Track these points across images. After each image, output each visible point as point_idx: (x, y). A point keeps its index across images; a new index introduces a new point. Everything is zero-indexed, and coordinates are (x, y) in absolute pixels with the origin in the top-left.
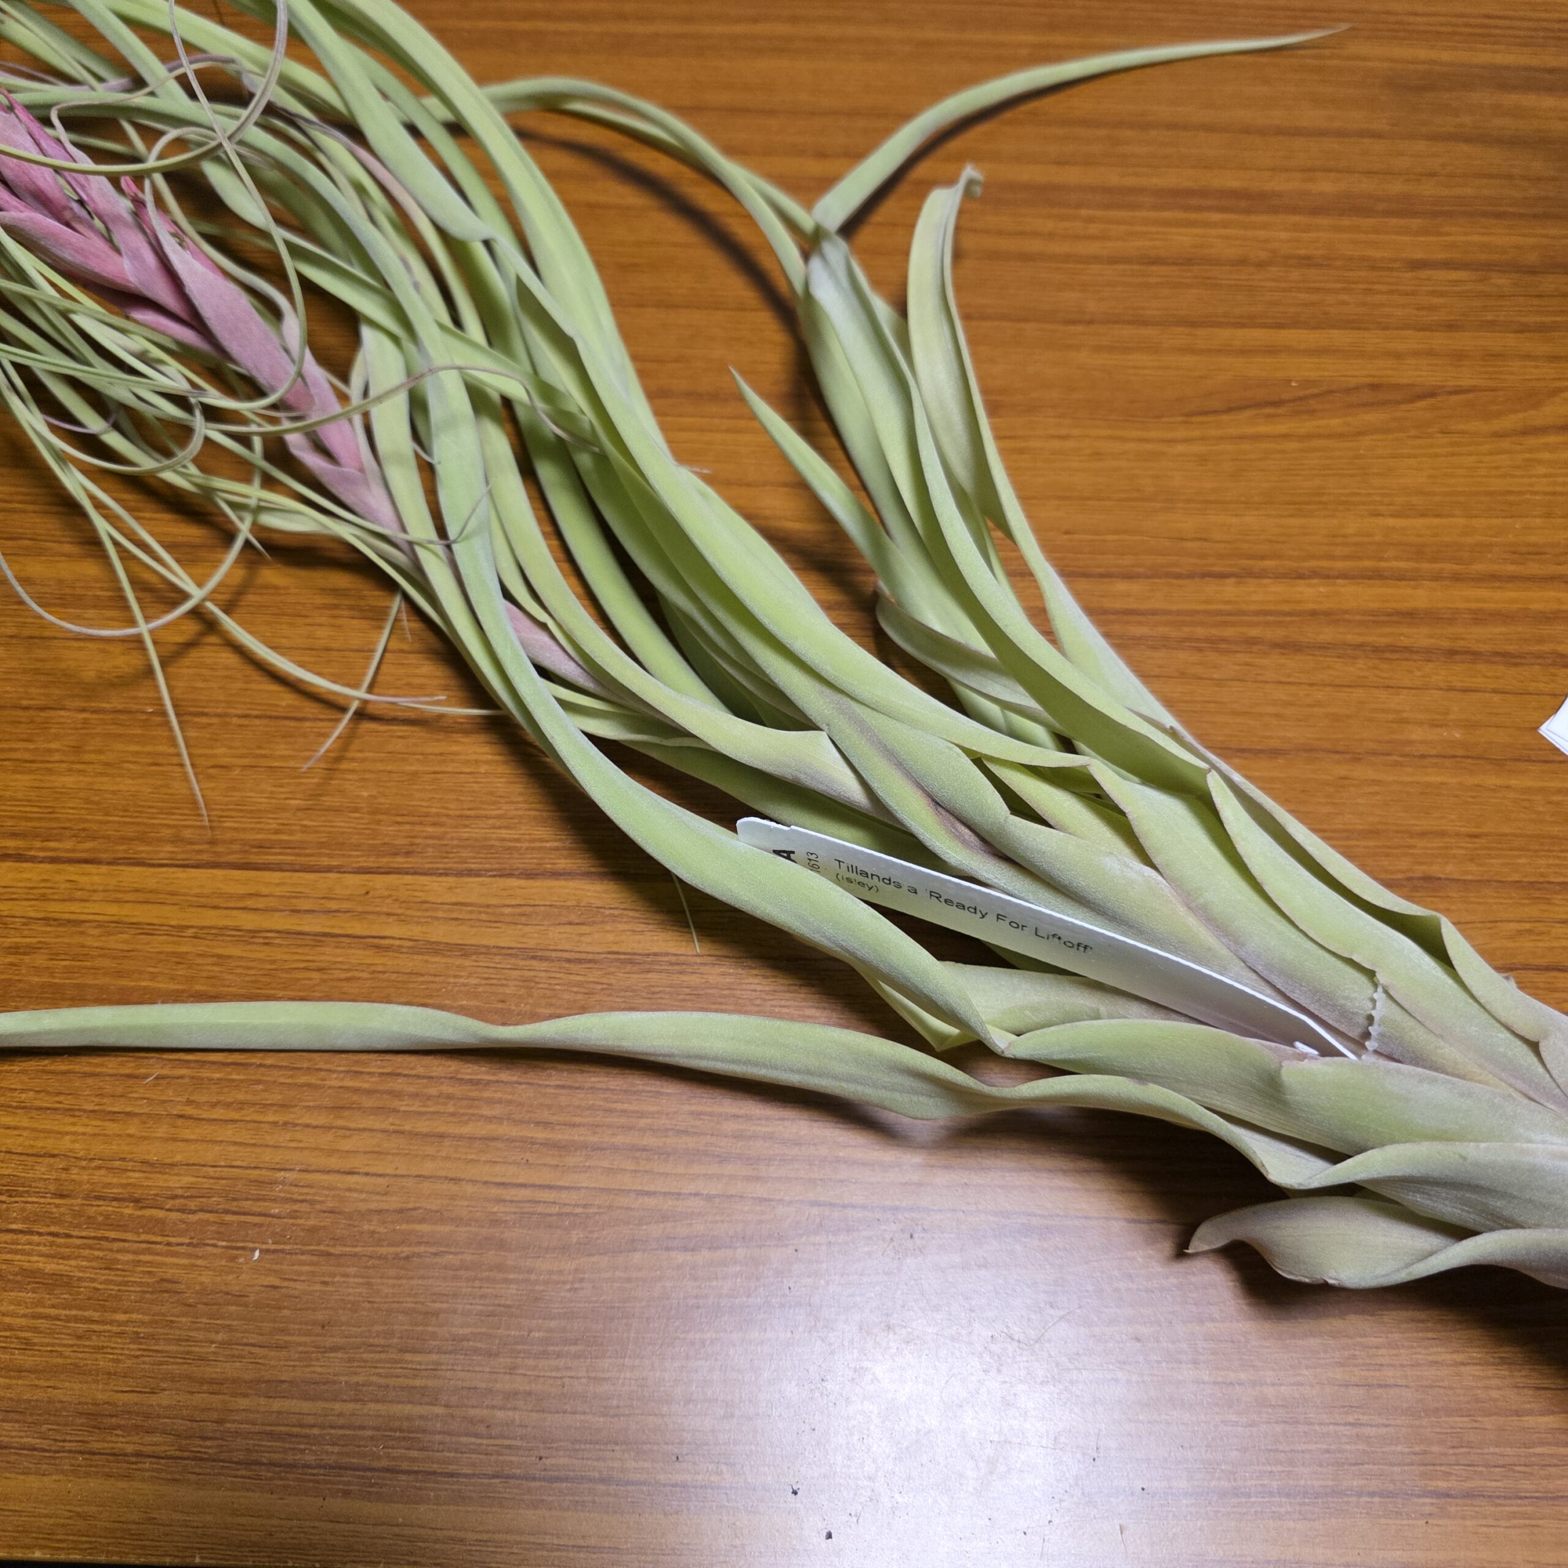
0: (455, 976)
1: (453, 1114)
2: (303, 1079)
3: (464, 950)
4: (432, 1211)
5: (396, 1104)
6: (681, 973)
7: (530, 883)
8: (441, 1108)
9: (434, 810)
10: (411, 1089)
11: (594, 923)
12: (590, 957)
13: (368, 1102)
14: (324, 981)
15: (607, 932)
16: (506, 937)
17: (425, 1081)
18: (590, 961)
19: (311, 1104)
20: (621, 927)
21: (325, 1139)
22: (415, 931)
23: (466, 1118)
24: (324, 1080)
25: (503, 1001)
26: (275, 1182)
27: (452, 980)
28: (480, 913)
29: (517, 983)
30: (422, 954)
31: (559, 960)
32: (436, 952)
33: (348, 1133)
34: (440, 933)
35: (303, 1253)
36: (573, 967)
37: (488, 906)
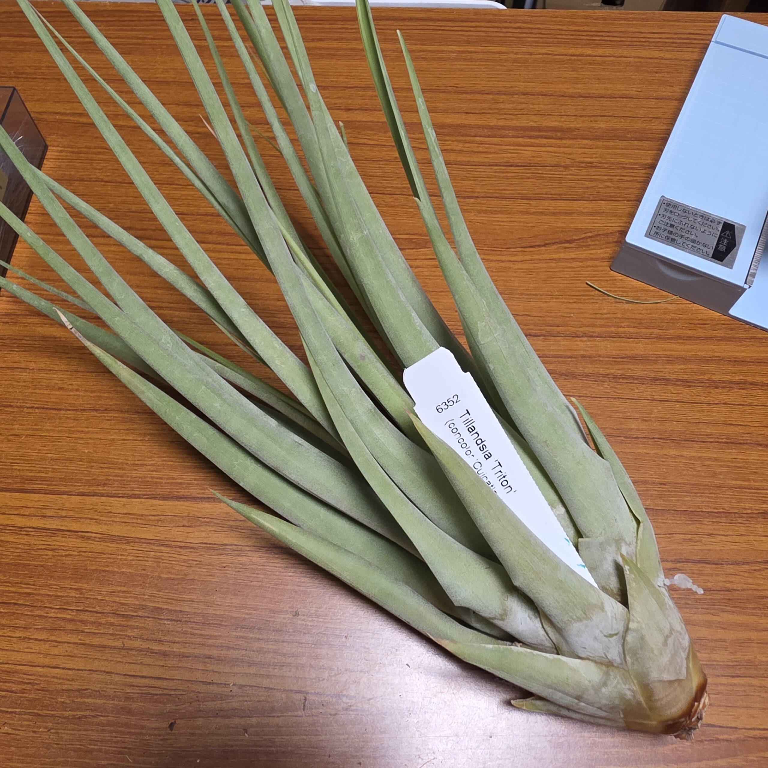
0: (121, 555)
1: (112, 635)
2: (37, 612)
3: (127, 540)
4: (95, 691)
5: (83, 627)
6: (238, 556)
7: (166, 502)
8: (106, 631)
9: (120, 461)
10: (93, 619)
11: (196, 526)
12: (192, 545)
13: (69, 626)
14: (53, 556)
15: (202, 531)
16: (149, 534)
17: (100, 615)
18: (192, 548)
19: (39, 627)
20: (210, 529)
21: (44, 647)
22: (103, 529)
23: (118, 637)
24: (47, 613)
25: (144, 570)
26: (16, 672)
27: (119, 557)
28: (137, 519)
29: (152, 559)
30: (106, 542)
31: (176, 547)
32: (113, 541)
33: (56, 644)
34: (117, 530)
35: (25, 714)
36: (183, 551)
37: (142, 515)
